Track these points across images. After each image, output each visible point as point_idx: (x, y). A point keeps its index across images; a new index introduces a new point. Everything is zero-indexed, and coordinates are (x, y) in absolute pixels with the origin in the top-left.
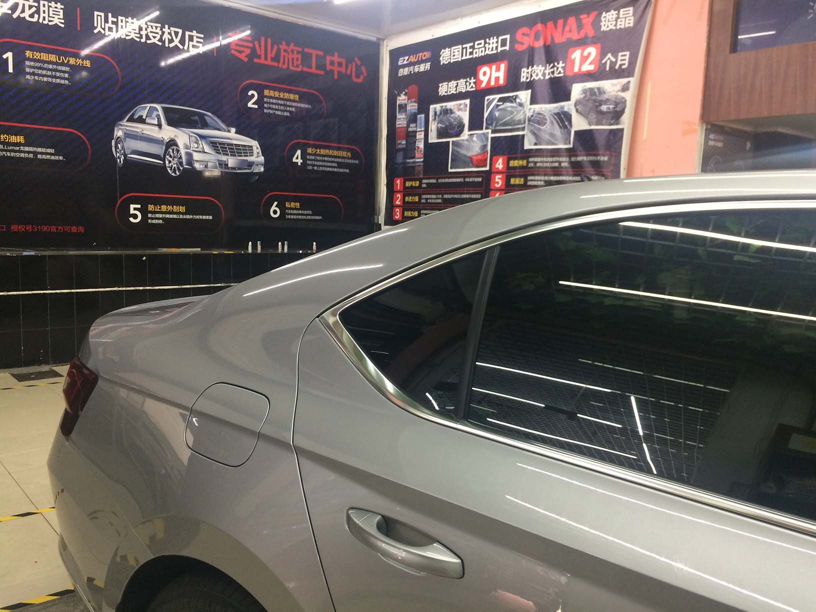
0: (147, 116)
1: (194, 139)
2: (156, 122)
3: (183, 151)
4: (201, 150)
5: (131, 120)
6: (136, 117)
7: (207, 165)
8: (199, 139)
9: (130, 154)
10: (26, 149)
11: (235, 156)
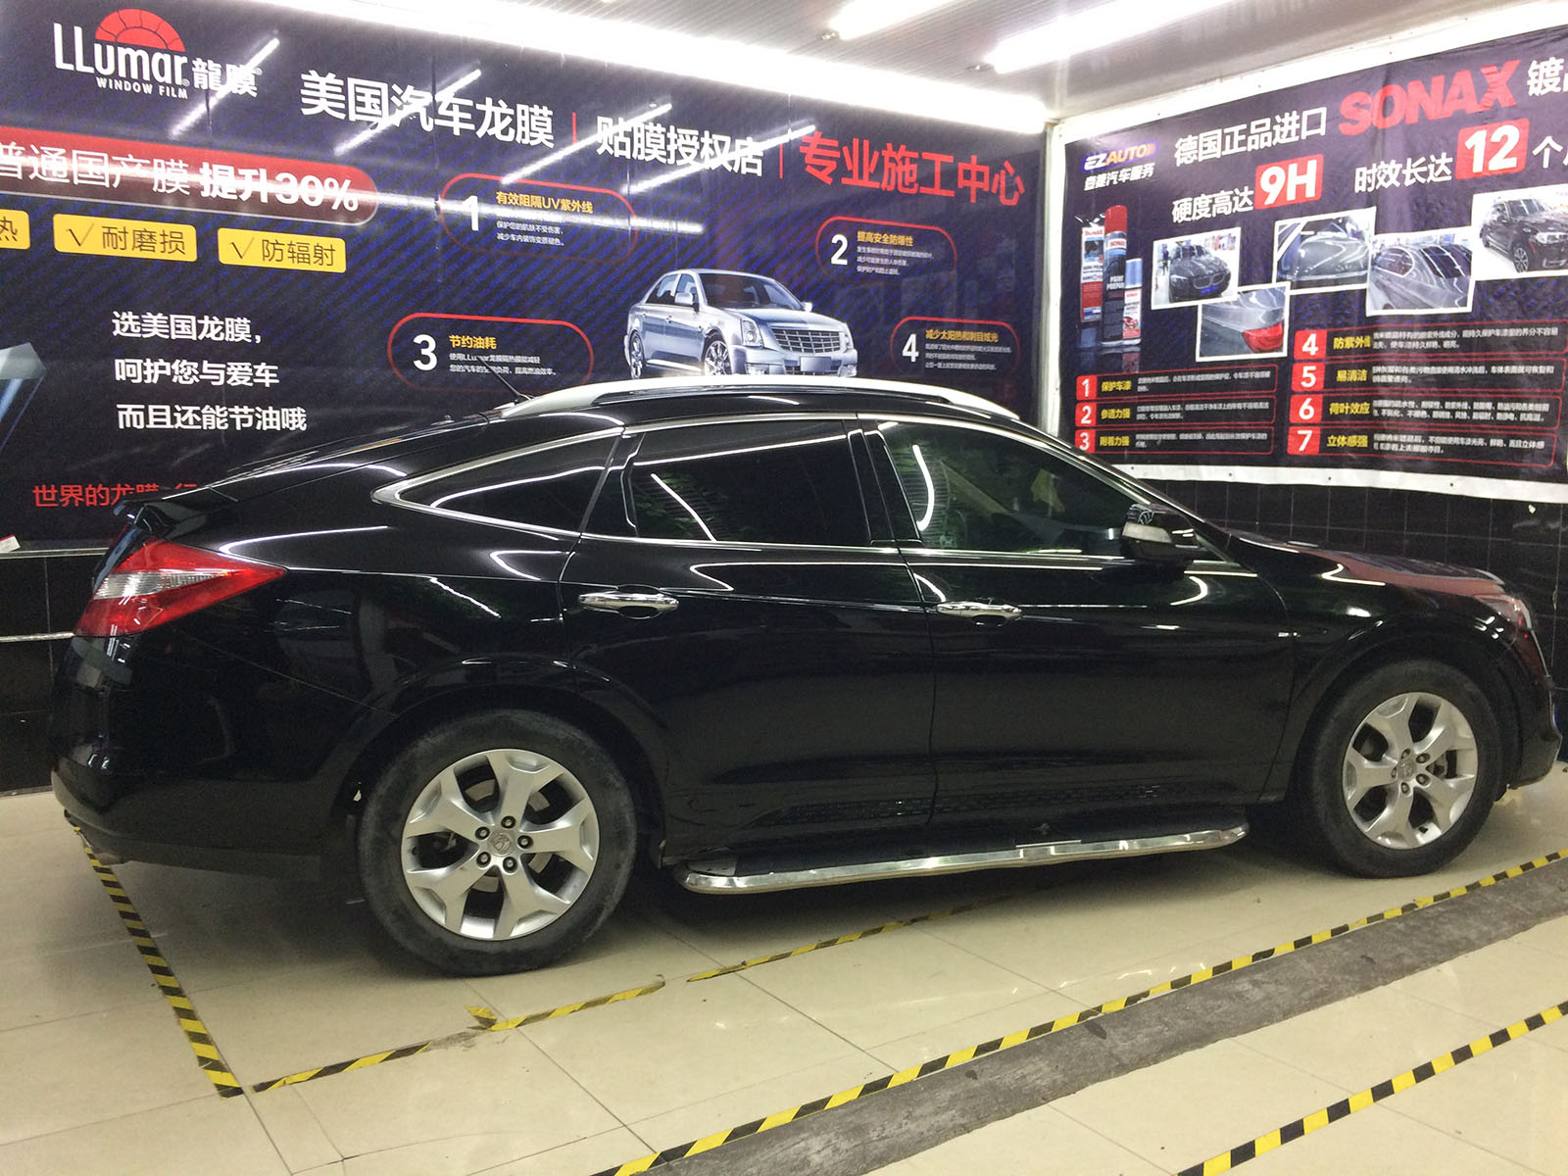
0: (677, 292)
1: (747, 326)
2: (689, 300)
3: (731, 348)
4: (759, 345)
5: (653, 300)
6: (660, 294)
7: (768, 369)
8: (755, 325)
9: (652, 358)
10: (499, 358)
11: (811, 351)
